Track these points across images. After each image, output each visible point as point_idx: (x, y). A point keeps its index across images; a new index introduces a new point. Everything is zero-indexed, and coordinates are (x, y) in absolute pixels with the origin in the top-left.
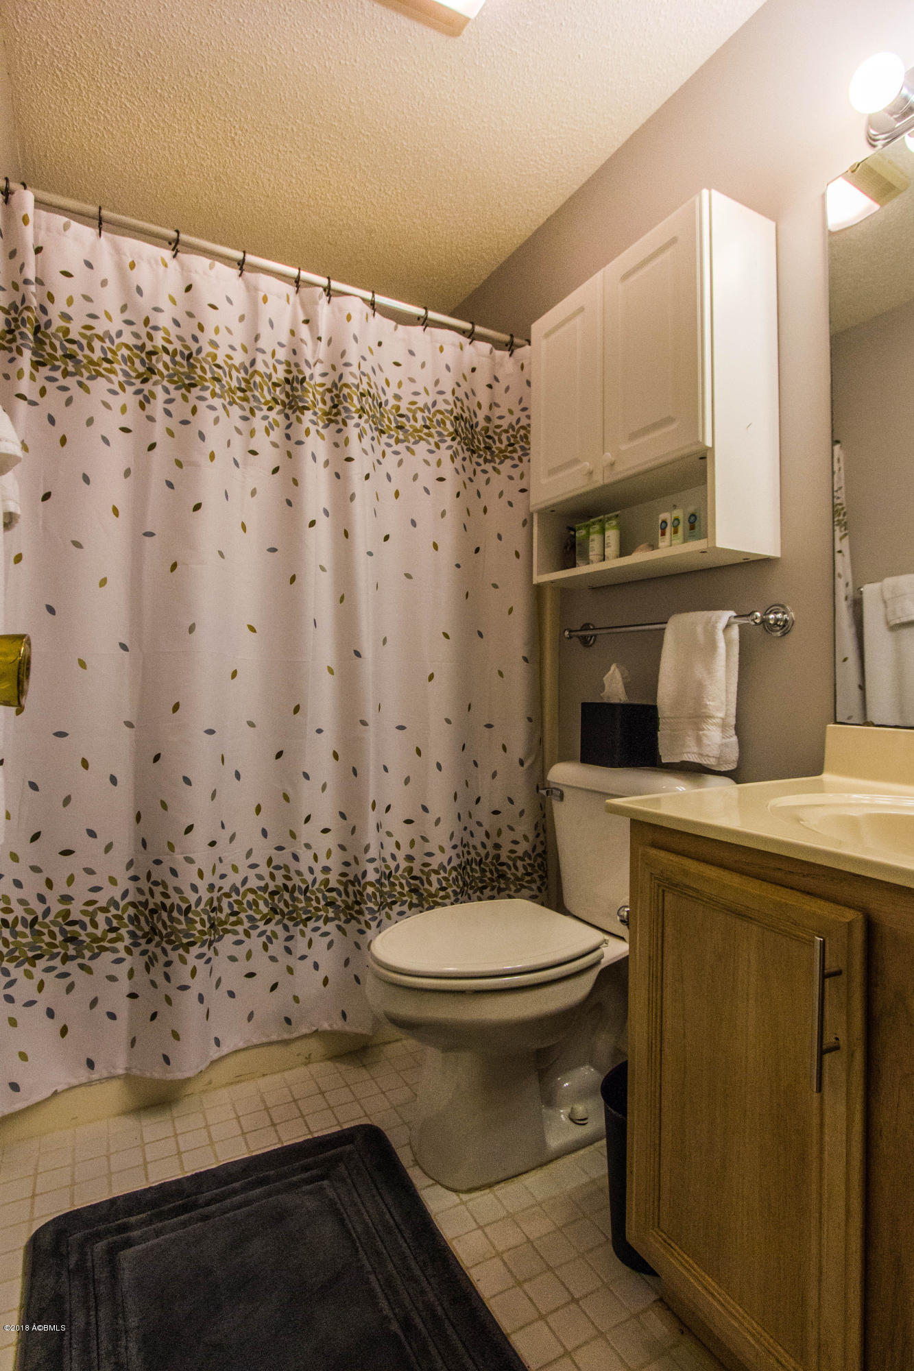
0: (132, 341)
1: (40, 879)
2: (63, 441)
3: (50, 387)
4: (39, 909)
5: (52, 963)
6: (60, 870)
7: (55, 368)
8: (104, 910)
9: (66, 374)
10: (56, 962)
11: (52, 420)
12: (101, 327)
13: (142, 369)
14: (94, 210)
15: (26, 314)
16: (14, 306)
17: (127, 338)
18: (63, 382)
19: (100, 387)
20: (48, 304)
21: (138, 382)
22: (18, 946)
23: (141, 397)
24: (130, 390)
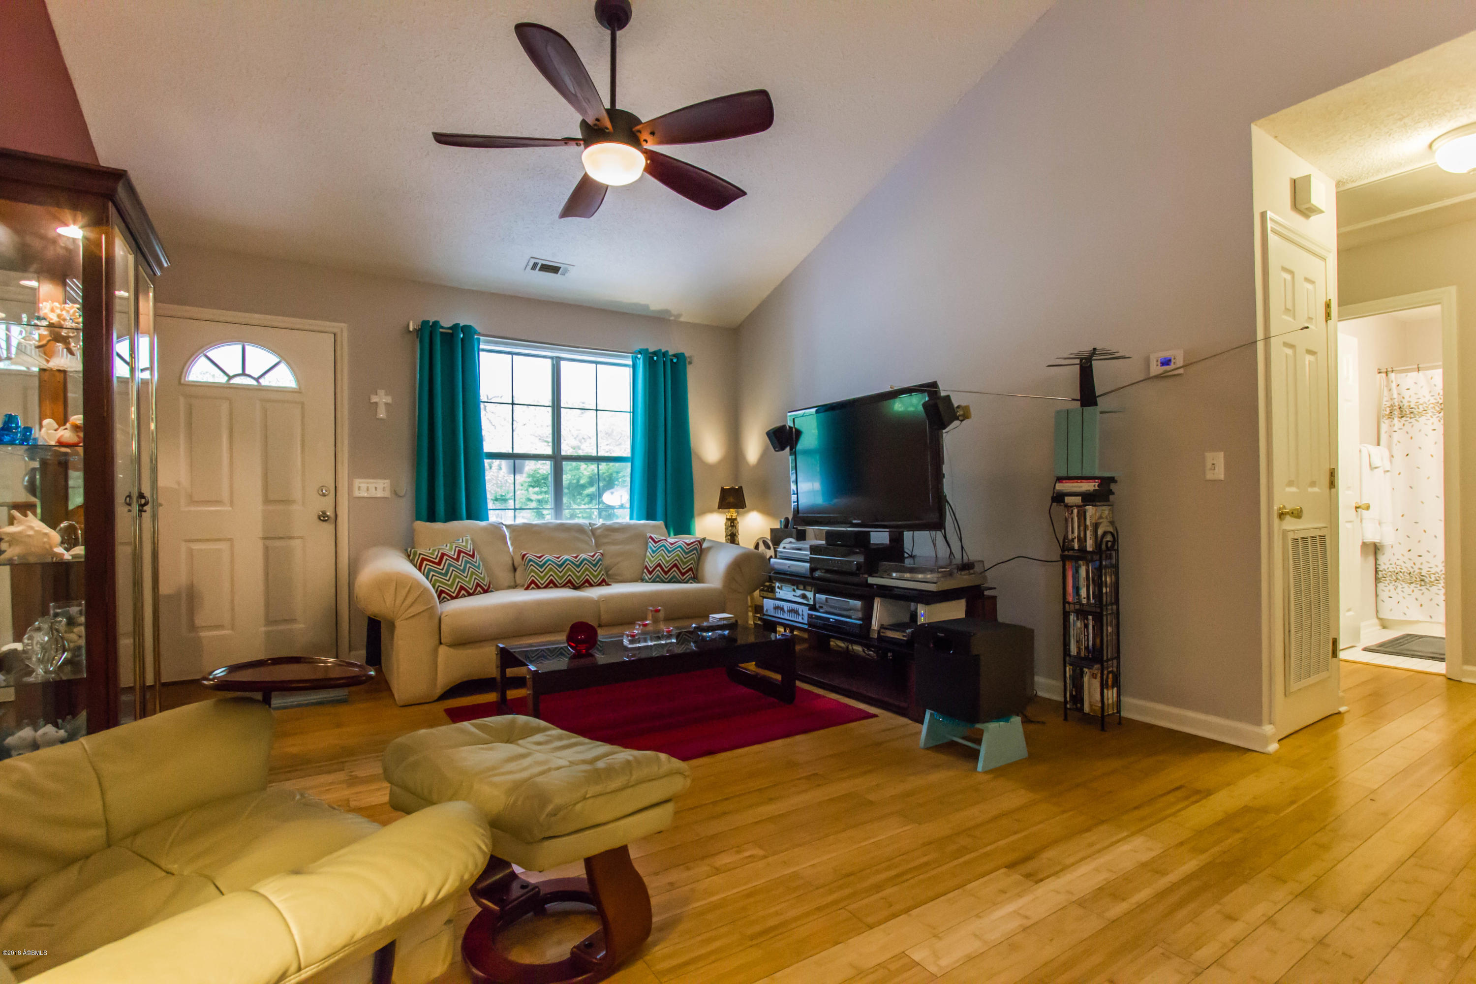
0: (1434, 401)
1: (1412, 562)
2: (1411, 438)
3: (1406, 423)
4: (1412, 570)
5: (1417, 586)
6: (1419, 561)
7: (1407, 417)
8: (1434, 574)
9: (1411, 418)
10: (1418, 586)
11: (1407, 433)
12: (1421, 401)
13: (1438, 409)
14: (1416, 367)
15: (1395, 408)
16: (1392, 405)
17: (1433, 401)
18: (1410, 421)
19: (1422, 420)
20: (1403, 400)
21: (1437, 413)
22: (1405, 579)
23: (1439, 418)
24: (1434, 417)
